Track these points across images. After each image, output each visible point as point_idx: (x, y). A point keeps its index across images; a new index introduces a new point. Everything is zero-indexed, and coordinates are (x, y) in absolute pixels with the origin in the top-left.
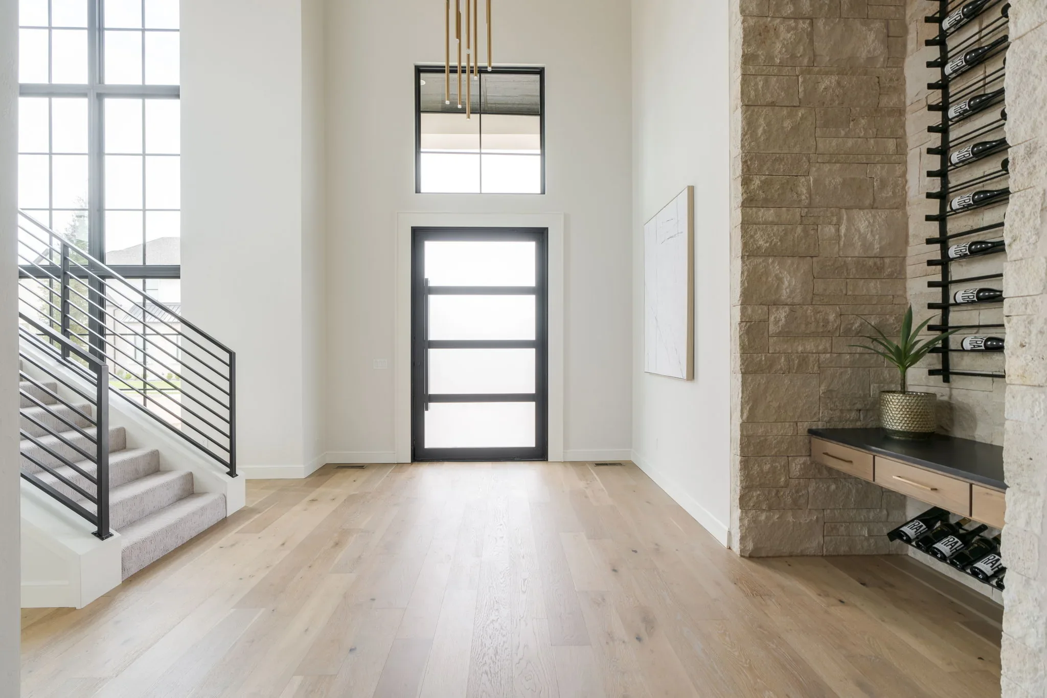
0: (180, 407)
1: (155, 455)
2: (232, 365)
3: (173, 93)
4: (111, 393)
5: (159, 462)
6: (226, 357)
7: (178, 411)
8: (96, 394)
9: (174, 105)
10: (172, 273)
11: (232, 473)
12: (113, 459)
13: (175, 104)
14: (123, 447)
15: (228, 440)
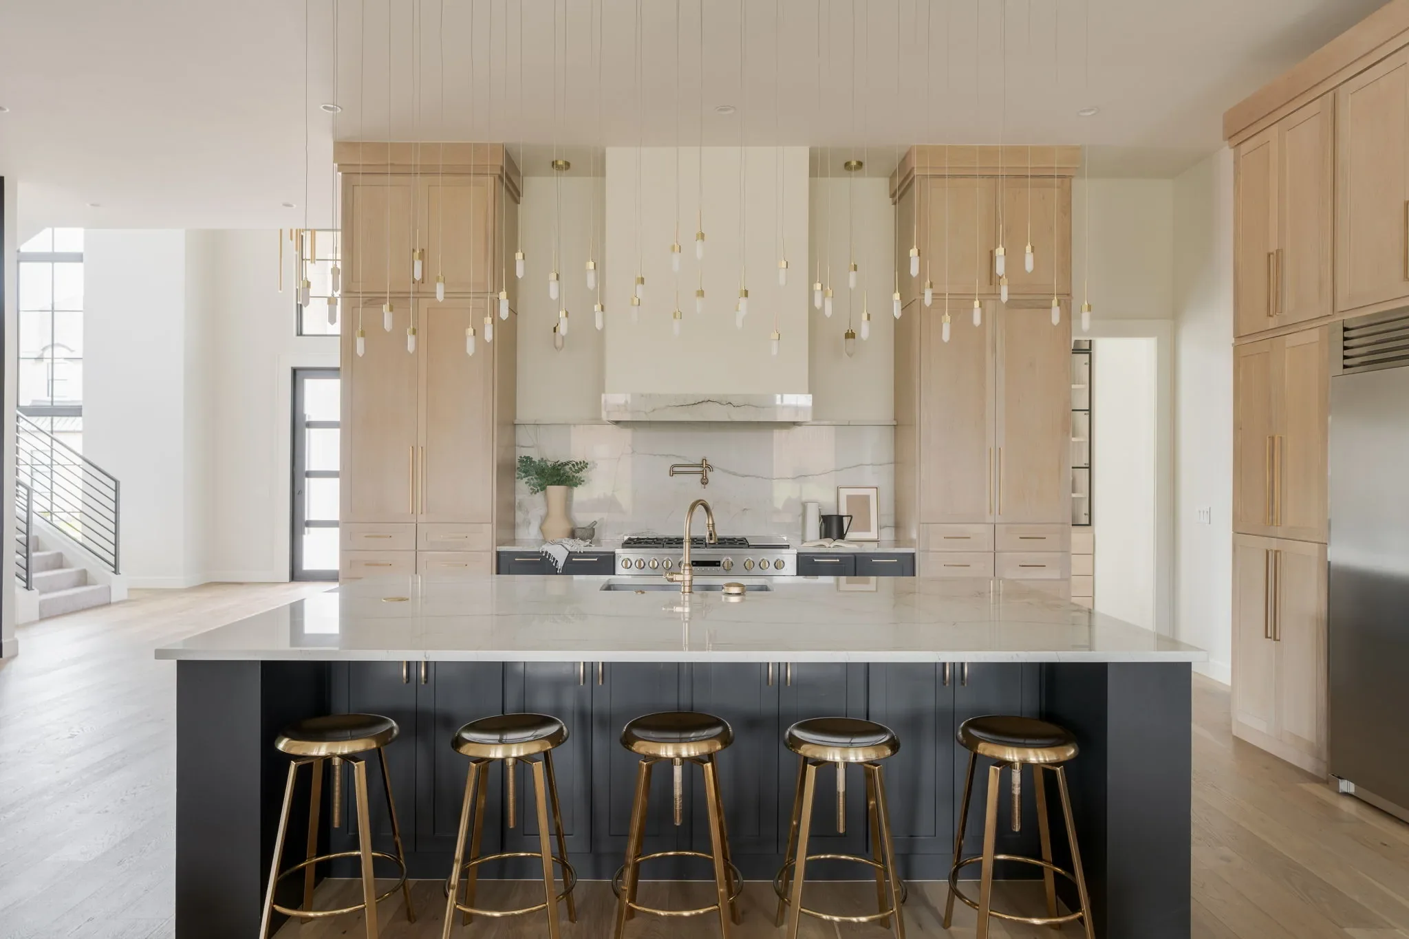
0: (81, 524)
1: (60, 555)
2: (116, 491)
3: (78, 258)
4: (34, 515)
5: (62, 561)
6: (112, 484)
7: (79, 526)
8: (26, 517)
9: (78, 268)
10: (75, 411)
11: (116, 572)
12: (34, 555)
13: (80, 265)
14: (37, 550)
15: (113, 536)
